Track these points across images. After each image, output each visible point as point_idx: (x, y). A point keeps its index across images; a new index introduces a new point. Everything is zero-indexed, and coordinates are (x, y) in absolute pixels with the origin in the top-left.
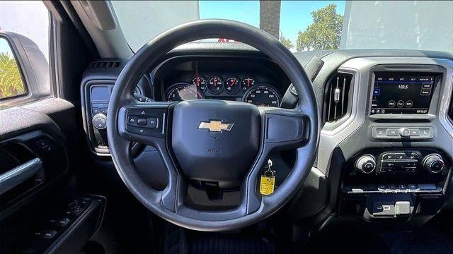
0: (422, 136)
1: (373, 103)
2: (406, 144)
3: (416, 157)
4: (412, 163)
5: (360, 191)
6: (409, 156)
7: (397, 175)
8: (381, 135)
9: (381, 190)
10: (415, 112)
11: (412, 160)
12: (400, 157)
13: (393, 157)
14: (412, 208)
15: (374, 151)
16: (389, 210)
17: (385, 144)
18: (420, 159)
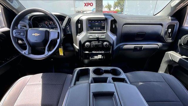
0: (102, 37)
1: (89, 28)
2: (98, 39)
3: (101, 43)
4: (100, 45)
5: (88, 52)
6: (99, 43)
7: (97, 48)
8: (91, 37)
9: (93, 52)
10: (101, 31)
11: (100, 44)
12: (96, 43)
13: (95, 43)
14: (103, 57)
15: (90, 41)
16: (96, 57)
17: (92, 39)
18: (102, 44)
